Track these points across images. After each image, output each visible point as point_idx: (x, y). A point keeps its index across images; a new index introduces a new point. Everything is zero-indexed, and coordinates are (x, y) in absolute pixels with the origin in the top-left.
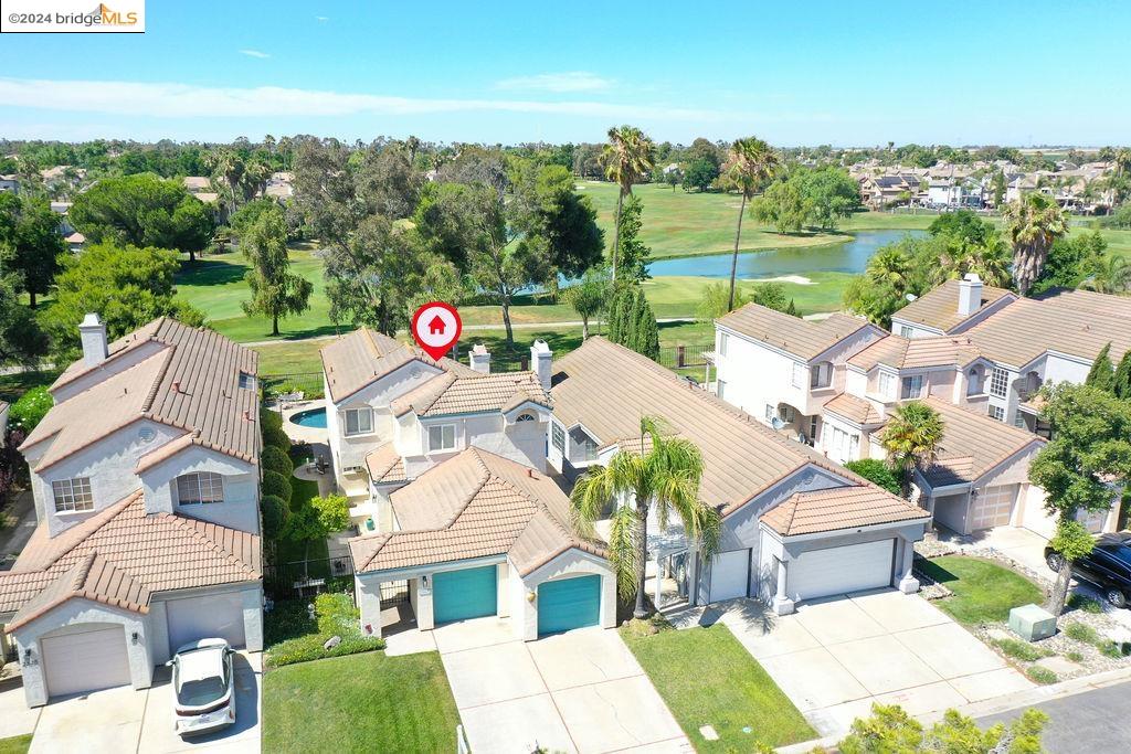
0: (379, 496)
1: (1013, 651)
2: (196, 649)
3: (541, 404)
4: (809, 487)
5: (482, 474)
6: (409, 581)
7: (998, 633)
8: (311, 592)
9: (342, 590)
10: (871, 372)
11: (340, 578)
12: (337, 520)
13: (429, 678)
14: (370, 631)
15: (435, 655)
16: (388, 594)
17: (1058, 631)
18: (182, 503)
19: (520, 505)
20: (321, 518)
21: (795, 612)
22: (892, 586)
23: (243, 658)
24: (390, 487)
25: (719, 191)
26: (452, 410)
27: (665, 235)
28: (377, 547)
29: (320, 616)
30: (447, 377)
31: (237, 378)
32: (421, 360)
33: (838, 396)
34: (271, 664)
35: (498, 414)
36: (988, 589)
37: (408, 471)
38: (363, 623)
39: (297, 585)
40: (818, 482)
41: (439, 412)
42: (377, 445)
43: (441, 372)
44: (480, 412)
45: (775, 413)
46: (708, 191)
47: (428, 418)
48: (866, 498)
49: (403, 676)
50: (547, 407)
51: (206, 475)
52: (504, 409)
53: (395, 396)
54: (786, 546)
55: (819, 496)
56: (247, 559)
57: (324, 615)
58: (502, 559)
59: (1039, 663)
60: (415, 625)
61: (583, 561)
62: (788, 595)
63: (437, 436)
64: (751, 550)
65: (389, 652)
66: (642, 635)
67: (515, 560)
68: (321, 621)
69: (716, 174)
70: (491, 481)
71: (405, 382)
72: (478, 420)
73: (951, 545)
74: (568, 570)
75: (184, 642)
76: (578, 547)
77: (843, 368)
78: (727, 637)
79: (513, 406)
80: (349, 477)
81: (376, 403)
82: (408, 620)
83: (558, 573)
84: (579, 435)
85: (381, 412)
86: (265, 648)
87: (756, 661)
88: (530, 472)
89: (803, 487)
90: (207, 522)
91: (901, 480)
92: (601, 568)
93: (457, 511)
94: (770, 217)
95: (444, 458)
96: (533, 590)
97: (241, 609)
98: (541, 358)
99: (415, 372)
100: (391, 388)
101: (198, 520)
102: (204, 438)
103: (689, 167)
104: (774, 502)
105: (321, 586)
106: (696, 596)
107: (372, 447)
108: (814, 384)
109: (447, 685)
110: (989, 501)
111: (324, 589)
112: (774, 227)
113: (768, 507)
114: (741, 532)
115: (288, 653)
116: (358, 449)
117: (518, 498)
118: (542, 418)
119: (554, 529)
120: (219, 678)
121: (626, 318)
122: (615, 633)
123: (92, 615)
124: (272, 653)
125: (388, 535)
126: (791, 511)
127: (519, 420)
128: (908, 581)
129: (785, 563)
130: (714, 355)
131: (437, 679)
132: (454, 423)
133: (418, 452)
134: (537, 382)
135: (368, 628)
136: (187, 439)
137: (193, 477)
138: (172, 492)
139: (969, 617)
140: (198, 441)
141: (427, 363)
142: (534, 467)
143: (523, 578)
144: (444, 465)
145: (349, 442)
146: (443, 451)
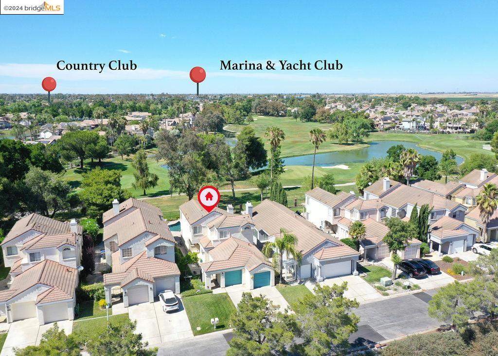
0: (205, 252)
1: (380, 289)
3: (251, 224)
4: (327, 246)
5: (236, 245)
6: (217, 274)
7: (377, 284)
9: (198, 278)
10: (352, 211)
12: (196, 259)
13: (226, 298)
15: (227, 293)
17: (393, 284)
18: (156, 254)
19: (247, 253)
21: (324, 281)
22: (352, 274)
24: (209, 249)
25: (316, 121)
26: (226, 227)
27: (291, 145)
28: (210, 265)
30: (223, 216)
33: (342, 218)
34: (183, 297)
35: (239, 227)
36: (378, 274)
37: (213, 244)
38: (206, 286)
39: (187, 277)
40: (329, 245)
41: (222, 227)
42: (203, 237)
43: (221, 215)
44: (234, 227)
45: (324, 224)
46: (311, 121)
47: (219, 229)
48: (343, 249)
49: (219, 298)
50: (253, 225)
51: (163, 246)
52: (241, 226)
53: (208, 222)
54: (320, 262)
55: (330, 249)
58: (243, 267)
59: (386, 291)
60: (220, 287)
61: (266, 267)
62: (321, 276)
63: (222, 234)
64: (311, 264)
65: (214, 293)
66: (282, 287)
67: (247, 268)
68: (194, 286)
69: (314, 114)
70: (239, 247)
71: (211, 218)
72: (233, 229)
73: (372, 263)
74: (262, 270)
76: (264, 264)
77: (344, 210)
79: (243, 225)
80: (190, 247)
81: (202, 225)
82: (218, 286)
83: (259, 271)
84: (262, 232)
85: (204, 227)
86: (181, 293)
88: (249, 244)
89: (325, 246)
90: (162, 259)
91: (356, 244)
92: (271, 270)
93: (230, 255)
94: (335, 137)
95: (223, 241)
96: (252, 275)
97: (175, 282)
98: (249, 208)
99: (214, 215)
100: (207, 220)
101: (160, 259)
103: (303, 111)
104: (317, 250)
105: (191, 278)
106: (297, 277)
107: (201, 238)
108: (335, 215)
109: (231, 300)
110: (383, 250)
111: (192, 278)
112: (337, 141)
113: (315, 252)
114: (308, 259)
115: (187, 294)
116: (197, 238)
117: (247, 251)
118: (252, 228)
119: (257, 259)
122: (274, 287)
123: (141, 283)
124: (183, 294)
125: (212, 262)
126: (322, 253)
127: (245, 229)
128: (356, 272)
129: (320, 267)
130: (305, 204)
131: (228, 299)
132: (227, 230)
133: (216, 238)
135: (208, 287)
136: (158, 237)
137: (159, 247)
138: (154, 251)
139: (370, 281)
140: (161, 237)
141: (217, 212)
142: (249, 242)
143: (250, 272)
144: (223, 243)
145: (195, 236)
146: (223, 238)
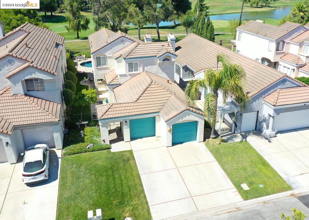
0: (109, 90)
2: (34, 148)
3: (172, 54)
4: (284, 86)
5: (149, 81)
6: (120, 123)
8: (83, 126)
9: (95, 126)
10: (301, 44)
11: (93, 121)
12: (92, 98)
13: (128, 161)
14: (105, 142)
15: (131, 152)
16: (113, 127)
18: (28, 91)
19: (165, 93)
20: (86, 98)
21: (276, 136)
23: (54, 152)
24: (114, 86)
26: (137, 56)
28: (107, 109)
29: (85, 136)
30: (135, 44)
31: (54, 45)
32: (125, 37)
33: (286, 54)
34: (65, 154)
35: (156, 58)
37: (120, 80)
38: (102, 138)
39: (77, 124)
40: (288, 84)
41: (132, 57)
42: (109, 71)
43: (133, 42)
44: (146, 57)
47: (127, 59)
48: (306, 91)
49: (118, 160)
50: (175, 55)
51: (36, 80)
52: (158, 56)
53: (115, 52)
54: (274, 110)
55: (288, 90)
56: (54, 113)
57: (87, 135)
58: (158, 114)
60: (123, 140)
61: (191, 115)
62: (273, 130)
63: (131, 67)
64: (258, 112)
65: (112, 150)
66: (214, 145)
67: (163, 115)
68: (86, 138)
70: (153, 84)
71: (119, 46)
72: (147, 60)
74: (185, 119)
75: (29, 146)
76: (189, 110)
77: (289, 43)
78: (249, 146)
79: (161, 54)
80: (99, 84)
81: (108, 54)
82: (120, 138)
83: (181, 120)
84: (186, 69)
85: (110, 58)
86: (63, 148)
87: (261, 156)
88: (168, 81)
89: (282, 86)
90: (39, 98)
92: (198, 119)
93: (139, 95)
95: (134, 75)
96: (170, 126)
97: (52, 133)
98: (171, 40)
99: (122, 42)
100: (113, 48)
101: (35, 97)
102: (34, 64)
104: (269, 92)
105: (87, 124)
107: (107, 71)
108: (277, 50)
109: (136, 164)
111: (88, 125)
112: (249, 5)
113: (266, 94)
114: (255, 105)
115: (72, 150)
116: (102, 72)
117: (164, 90)
118: (173, 60)
119: (178, 102)
120: (41, 161)
121: (202, 28)
122: (203, 144)
124: (66, 150)
125: (111, 104)
126: (277, 96)
127: (163, 60)
129: (273, 117)
130: (236, 41)
131: (131, 162)
132: (138, 61)
133: (124, 72)
134: (171, 46)
135: (104, 141)
136: (27, 64)
137: (31, 80)
138: (23, 86)
140: (31, 65)
141: (127, 38)
142: (169, 79)
143: (166, 122)
144: (134, 78)
145: (98, 69)
146: (134, 72)
